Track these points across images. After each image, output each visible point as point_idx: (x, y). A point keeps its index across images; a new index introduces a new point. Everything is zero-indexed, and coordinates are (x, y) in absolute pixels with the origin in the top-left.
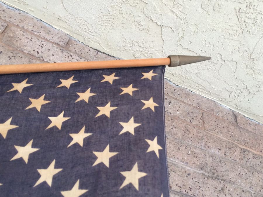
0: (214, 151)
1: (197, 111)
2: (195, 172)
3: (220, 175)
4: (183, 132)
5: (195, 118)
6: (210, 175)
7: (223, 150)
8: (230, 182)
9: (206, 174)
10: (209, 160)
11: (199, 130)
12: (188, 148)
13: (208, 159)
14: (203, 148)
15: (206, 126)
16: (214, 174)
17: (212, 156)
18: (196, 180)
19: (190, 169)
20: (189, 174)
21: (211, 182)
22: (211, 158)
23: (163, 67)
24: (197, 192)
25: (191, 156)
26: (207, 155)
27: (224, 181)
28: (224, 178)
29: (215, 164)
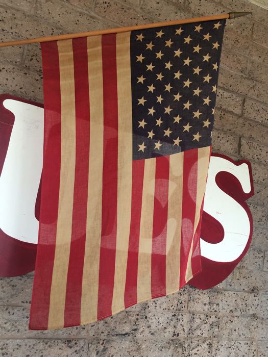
0: (255, 58)
1: (249, 21)
2: (236, 74)
3: (255, 77)
4: (233, 43)
5: (245, 29)
6: (247, 76)
7: (263, 58)
8: (261, 82)
9: (244, 76)
10: (249, 66)
11: (246, 41)
12: (235, 56)
13: (248, 65)
14: (247, 56)
15: (254, 36)
16: (250, 76)
17: (252, 63)
18: (236, 80)
19: (232, 72)
20: (231, 76)
21: (247, 82)
23: (225, 20)
24: (235, 88)
25: (236, 63)
26: (249, 61)
27: (256, 81)
28: (257, 79)
29: (253, 69)
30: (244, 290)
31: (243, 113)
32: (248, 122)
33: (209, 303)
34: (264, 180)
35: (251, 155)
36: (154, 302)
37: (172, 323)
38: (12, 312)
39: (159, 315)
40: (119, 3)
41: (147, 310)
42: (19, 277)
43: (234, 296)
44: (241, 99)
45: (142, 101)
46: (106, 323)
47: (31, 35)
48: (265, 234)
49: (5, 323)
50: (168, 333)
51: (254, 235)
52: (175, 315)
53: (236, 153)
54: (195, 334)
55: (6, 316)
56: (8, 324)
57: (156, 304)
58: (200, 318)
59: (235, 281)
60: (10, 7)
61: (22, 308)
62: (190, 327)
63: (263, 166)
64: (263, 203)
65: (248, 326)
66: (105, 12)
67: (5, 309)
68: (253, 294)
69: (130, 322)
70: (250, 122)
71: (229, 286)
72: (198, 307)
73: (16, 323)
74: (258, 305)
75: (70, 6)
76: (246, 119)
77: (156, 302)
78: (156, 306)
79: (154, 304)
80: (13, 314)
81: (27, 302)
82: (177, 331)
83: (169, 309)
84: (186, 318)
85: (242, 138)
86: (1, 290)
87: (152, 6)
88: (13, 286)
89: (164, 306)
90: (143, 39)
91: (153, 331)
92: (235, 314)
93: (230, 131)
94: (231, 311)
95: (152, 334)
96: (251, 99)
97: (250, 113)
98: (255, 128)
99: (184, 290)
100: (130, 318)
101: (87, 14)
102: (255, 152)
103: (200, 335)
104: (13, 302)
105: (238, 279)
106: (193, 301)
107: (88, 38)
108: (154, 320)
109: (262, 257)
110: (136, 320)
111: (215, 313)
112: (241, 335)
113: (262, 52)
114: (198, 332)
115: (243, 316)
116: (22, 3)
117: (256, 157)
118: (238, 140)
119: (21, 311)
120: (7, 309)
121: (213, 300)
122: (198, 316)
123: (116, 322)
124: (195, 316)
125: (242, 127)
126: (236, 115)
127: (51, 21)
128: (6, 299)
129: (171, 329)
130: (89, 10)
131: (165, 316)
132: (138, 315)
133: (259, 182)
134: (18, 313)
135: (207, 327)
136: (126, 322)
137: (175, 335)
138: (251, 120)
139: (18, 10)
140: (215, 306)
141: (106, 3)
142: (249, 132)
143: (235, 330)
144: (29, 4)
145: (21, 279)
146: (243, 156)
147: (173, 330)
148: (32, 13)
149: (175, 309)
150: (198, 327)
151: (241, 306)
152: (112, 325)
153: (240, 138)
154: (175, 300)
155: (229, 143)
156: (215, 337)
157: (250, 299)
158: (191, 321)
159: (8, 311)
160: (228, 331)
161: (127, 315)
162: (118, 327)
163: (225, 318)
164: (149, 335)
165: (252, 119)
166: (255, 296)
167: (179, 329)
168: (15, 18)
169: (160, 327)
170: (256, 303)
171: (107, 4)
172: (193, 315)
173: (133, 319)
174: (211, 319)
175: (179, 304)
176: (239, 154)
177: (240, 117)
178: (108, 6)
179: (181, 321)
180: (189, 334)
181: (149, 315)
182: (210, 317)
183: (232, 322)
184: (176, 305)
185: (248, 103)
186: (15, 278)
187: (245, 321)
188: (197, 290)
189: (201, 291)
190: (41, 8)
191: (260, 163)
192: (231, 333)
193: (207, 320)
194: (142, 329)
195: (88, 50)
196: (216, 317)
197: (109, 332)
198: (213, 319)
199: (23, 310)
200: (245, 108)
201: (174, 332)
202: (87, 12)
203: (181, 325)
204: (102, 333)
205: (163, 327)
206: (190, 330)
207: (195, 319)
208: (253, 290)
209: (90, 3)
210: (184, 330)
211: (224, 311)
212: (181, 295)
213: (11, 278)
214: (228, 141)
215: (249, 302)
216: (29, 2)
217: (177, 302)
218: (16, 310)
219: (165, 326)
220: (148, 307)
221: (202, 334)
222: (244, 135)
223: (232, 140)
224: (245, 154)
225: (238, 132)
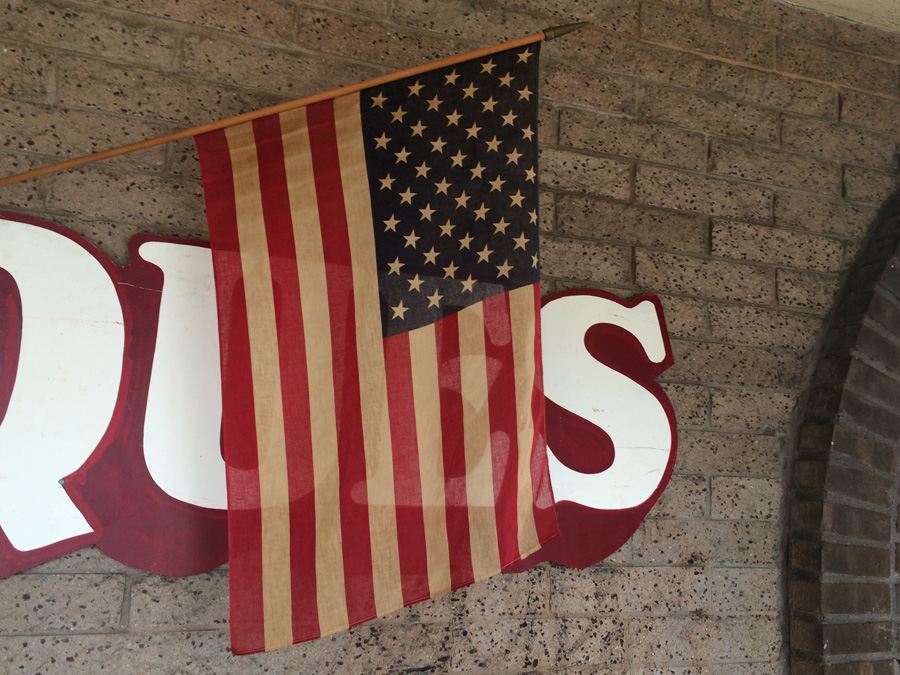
0: (650, 75)
2: (611, 118)
3: (655, 115)
4: (597, 52)
5: (622, 19)
6: (636, 118)
7: (668, 72)
8: (670, 125)
9: (630, 117)
10: (640, 94)
11: (627, 43)
12: (605, 80)
13: (637, 92)
14: (631, 74)
15: (644, 30)
16: (643, 114)
17: (646, 86)
18: (612, 129)
19: (602, 113)
20: (601, 122)
21: (636, 128)
22: (643, 90)
24: (611, 146)
25: (608, 93)
26: (637, 84)
27: (659, 124)
28: (661, 118)
29: (648, 99)
30: (670, 562)
31: (634, 196)
32: (647, 213)
33: (596, 595)
34: (694, 330)
35: (662, 279)
36: (479, 601)
37: (522, 640)
38: (198, 643)
39: (492, 626)
40: (345, 15)
41: (464, 618)
42: (205, 576)
43: (651, 575)
44: (626, 166)
45: (391, 224)
46: (384, 649)
47: (178, 111)
48: (709, 443)
49: (188, 664)
50: (513, 661)
51: (683, 446)
52: (525, 625)
53: (627, 280)
54: (572, 660)
55: (188, 648)
56: (193, 665)
57: (483, 604)
58: (580, 627)
59: (649, 545)
60: (134, 64)
61: (217, 633)
62: (560, 647)
63: (691, 302)
64: (699, 379)
65: (686, 636)
66: (319, 39)
67: (185, 637)
68: (693, 569)
69: (433, 644)
70: (654, 213)
71: (636, 558)
72: (572, 605)
73: (208, 661)
74: (706, 590)
75: (248, 41)
76: (643, 208)
77: (483, 601)
78: (483, 610)
79: (479, 605)
80: (202, 645)
81: (225, 621)
82: (533, 656)
83: (511, 614)
84: (549, 629)
85: (637, 249)
86: (174, 601)
87: (415, 10)
88: (195, 593)
89: (501, 608)
90: (384, 103)
91: (482, 660)
92: (656, 613)
93: (610, 239)
94: (646, 607)
95: (481, 665)
96: (651, 164)
97: (650, 195)
98: (666, 222)
99: (540, 574)
100: (431, 636)
101: (282, 50)
102: (669, 272)
103: (583, 660)
104: (200, 623)
105: (656, 542)
106: (561, 593)
107: (281, 114)
108: (482, 638)
109: (705, 490)
110: (443, 640)
111: (613, 614)
112: (674, 654)
113: (666, 61)
114: (579, 655)
115: (675, 616)
116: (154, 53)
117: (674, 284)
118: (630, 253)
119: (216, 638)
120: (188, 637)
121: (604, 587)
122: (574, 622)
123: (403, 646)
124: (567, 624)
125: (635, 225)
126: (620, 202)
127: (215, 76)
128: (186, 619)
129: (519, 653)
130: (288, 42)
131: (504, 628)
132: (447, 629)
133: (685, 336)
134: (210, 642)
135: (597, 643)
136: (423, 645)
137: (530, 663)
138: (654, 208)
139: (147, 68)
140: (608, 600)
141: (318, 20)
142: (653, 234)
143: (659, 646)
144: (167, 51)
145: (208, 579)
146: (643, 285)
147: (524, 654)
148: (176, 67)
149: (524, 612)
150: (578, 645)
151: (667, 597)
152: (396, 652)
153: (633, 248)
154: (522, 594)
155: (608, 263)
156: (615, 662)
157: (687, 580)
158: (561, 634)
159: (190, 640)
160: (644, 648)
161: (424, 631)
162: (408, 656)
163: (635, 621)
164: (476, 667)
165: (655, 204)
166: (696, 573)
167: (537, 652)
168: (144, 84)
169: (496, 650)
170: (700, 586)
171: (322, 23)
172: (564, 620)
173: (438, 637)
174: (604, 625)
175: (531, 601)
176: (634, 283)
177: (628, 205)
178: (323, 27)
179: (539, 635)
180: (560, 659)
181: (470, 629)
182: (602, 623)
183: (650, 629)
184: (526, 605)
185: (645, 171)
186: (197, 577)
187: (679, 625)
188: (568, 572)
189: (575, 571)
190: (192, 55)
191: (683, 296)
192: (650, 653)
193: (595, 630)
194: (458, 657)
195: (284, 137)
196: (614, 622)
197: (392, 667)
198: (608, 626)
199: (220, 636)
200: (637, 184)
201: (527, 659)
202: (282, 46)
203: (541, 643)
204: (379, 669)
205: (503, 651)
206: (560, 651)
207: (570, 629)
208: (691, 562)
209: (287, 27)
210: (547, 653)
211: (630, 609)
212: (534, 583)
213: (190, 579)
214: (606, 259)
215: (686, 587)
216: (168, 47)
217: (526, 598)
218: (205, 638)
219: (506, 647)
220: (467, 612)
221: (588, 658)
222: (642, 242)
223: (615, 255)
224: (647, 280)
225: (627, 237)
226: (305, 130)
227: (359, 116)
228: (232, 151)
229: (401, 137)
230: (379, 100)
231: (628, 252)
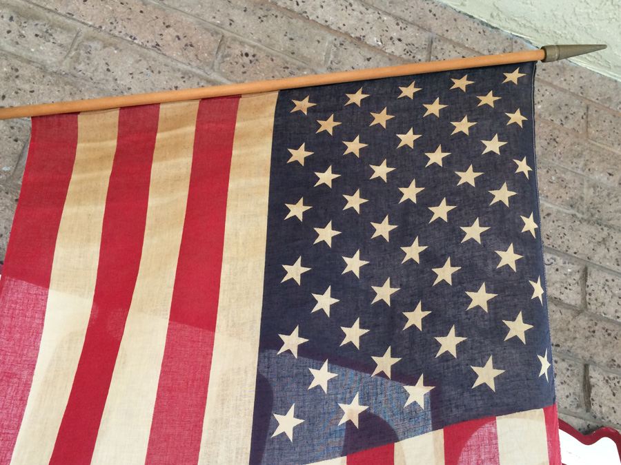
0: (600, 177)
1: (577, 102)
2: (558, 211)
3: (605, 217)
5: (570, 117)
6: (585, 217)
7: (618, 176)
9: (580, 216)
10: (588, 193)
11: (576, 140)
12: (552, 172)
13: (585, 191)
14: (579, 171)
15: (592, 131)
16: (592, 215)
17: (595, 187)
18: (560, 223)
19: (550, 205)
20: (549, 215)
21: (585, 228)
22: (592, 190)
23: (533, 64)
24: (559, 242)
25: (556, 186)
26: (586, 184)
27: (610, 227)
28: (611, 222)
29: (597, 200)
31: (586, 304)
32: (600, 325)
40: (278, 56)
44: (576, 267)
45: (295, 271)
53: (578, 406)
60: (10, 53)
66: (244, 73)
70: (608, 326)
75: (161, 58)
76: (596, 318)
85: (591, 367)
87: (355, 66)
90: (309, 109)
93: (558, 349)
96: (603, 269)
97: (603, 304)
101: (199, 76)
107: (161, 106)
113: (615, 165)
116: (41, 48)
118: (582, 371)
125: (587, 338)
126: (569, 307)
127: (110, 86)
130: (207, 68)
138: (608, 320)
139: (29, 62)
141: (247, 55)
142: (607, 352)
144: (58, 50)
146: (599, 415)
148: (65, 67)
153: (586, 367)
165: (609, 316)
168: (17, 77)
171: (250, 57)
176: (588, 411)
177: (579, 312)
178: (251, 62)
185: (596, 278)
190: (89, 58)
195: (159, 136)
200: (589, 290)
202: (198, 72)
209: (210, 54)
216: (61, 45)
222: (596, 359)
223: (565, 371)
224: (604, 409)
225: (579, 351)
226: (191, 129)
227: (271, 121)
228: (80, 146)
229: (328, 151)
230: (303, 105)
231: (579, 369)
